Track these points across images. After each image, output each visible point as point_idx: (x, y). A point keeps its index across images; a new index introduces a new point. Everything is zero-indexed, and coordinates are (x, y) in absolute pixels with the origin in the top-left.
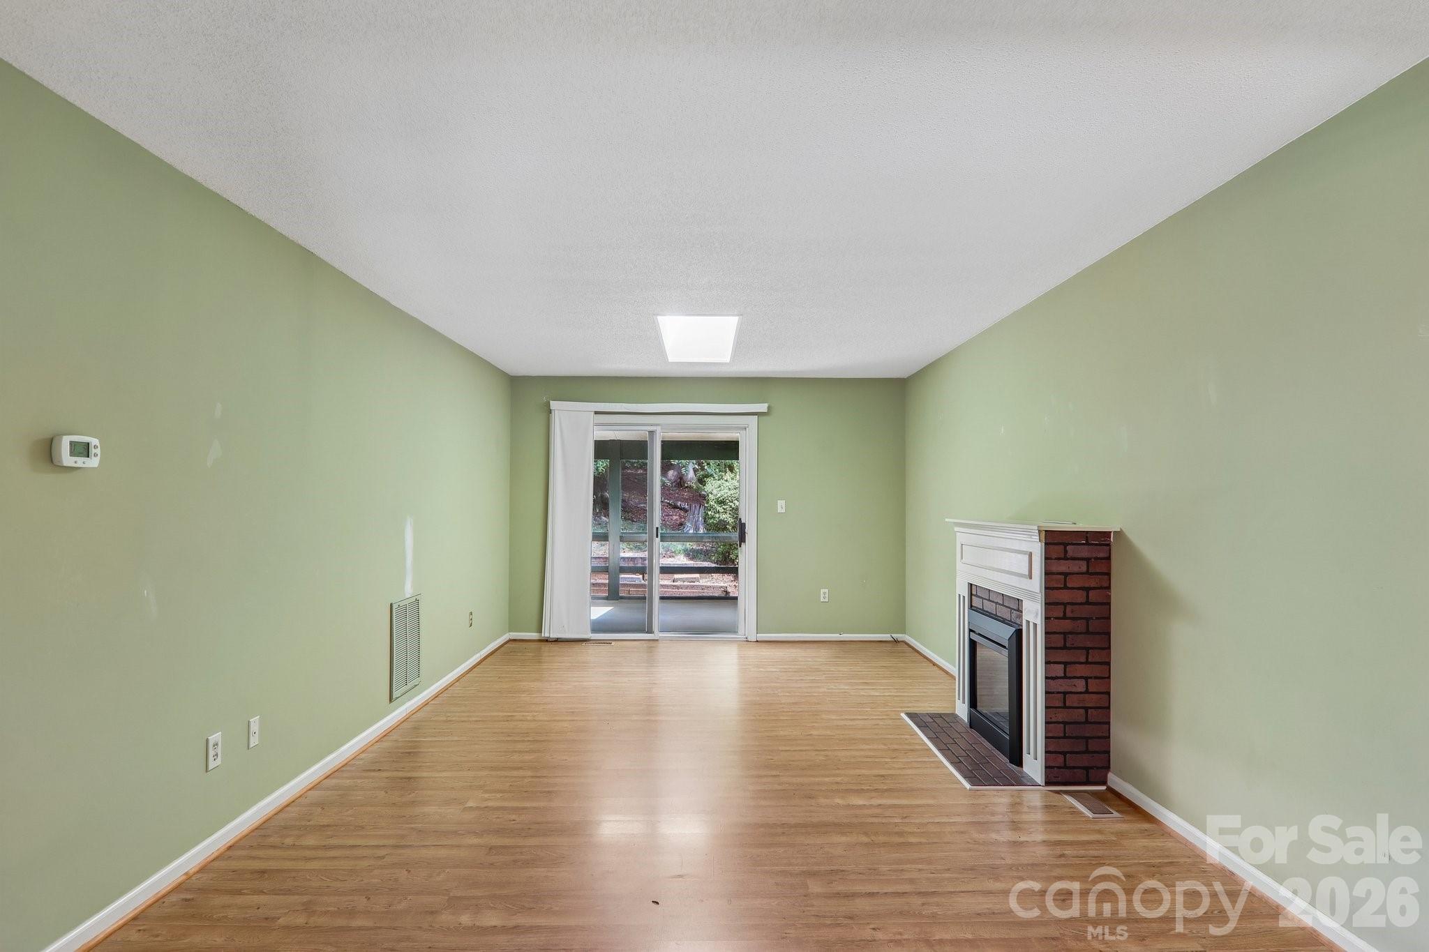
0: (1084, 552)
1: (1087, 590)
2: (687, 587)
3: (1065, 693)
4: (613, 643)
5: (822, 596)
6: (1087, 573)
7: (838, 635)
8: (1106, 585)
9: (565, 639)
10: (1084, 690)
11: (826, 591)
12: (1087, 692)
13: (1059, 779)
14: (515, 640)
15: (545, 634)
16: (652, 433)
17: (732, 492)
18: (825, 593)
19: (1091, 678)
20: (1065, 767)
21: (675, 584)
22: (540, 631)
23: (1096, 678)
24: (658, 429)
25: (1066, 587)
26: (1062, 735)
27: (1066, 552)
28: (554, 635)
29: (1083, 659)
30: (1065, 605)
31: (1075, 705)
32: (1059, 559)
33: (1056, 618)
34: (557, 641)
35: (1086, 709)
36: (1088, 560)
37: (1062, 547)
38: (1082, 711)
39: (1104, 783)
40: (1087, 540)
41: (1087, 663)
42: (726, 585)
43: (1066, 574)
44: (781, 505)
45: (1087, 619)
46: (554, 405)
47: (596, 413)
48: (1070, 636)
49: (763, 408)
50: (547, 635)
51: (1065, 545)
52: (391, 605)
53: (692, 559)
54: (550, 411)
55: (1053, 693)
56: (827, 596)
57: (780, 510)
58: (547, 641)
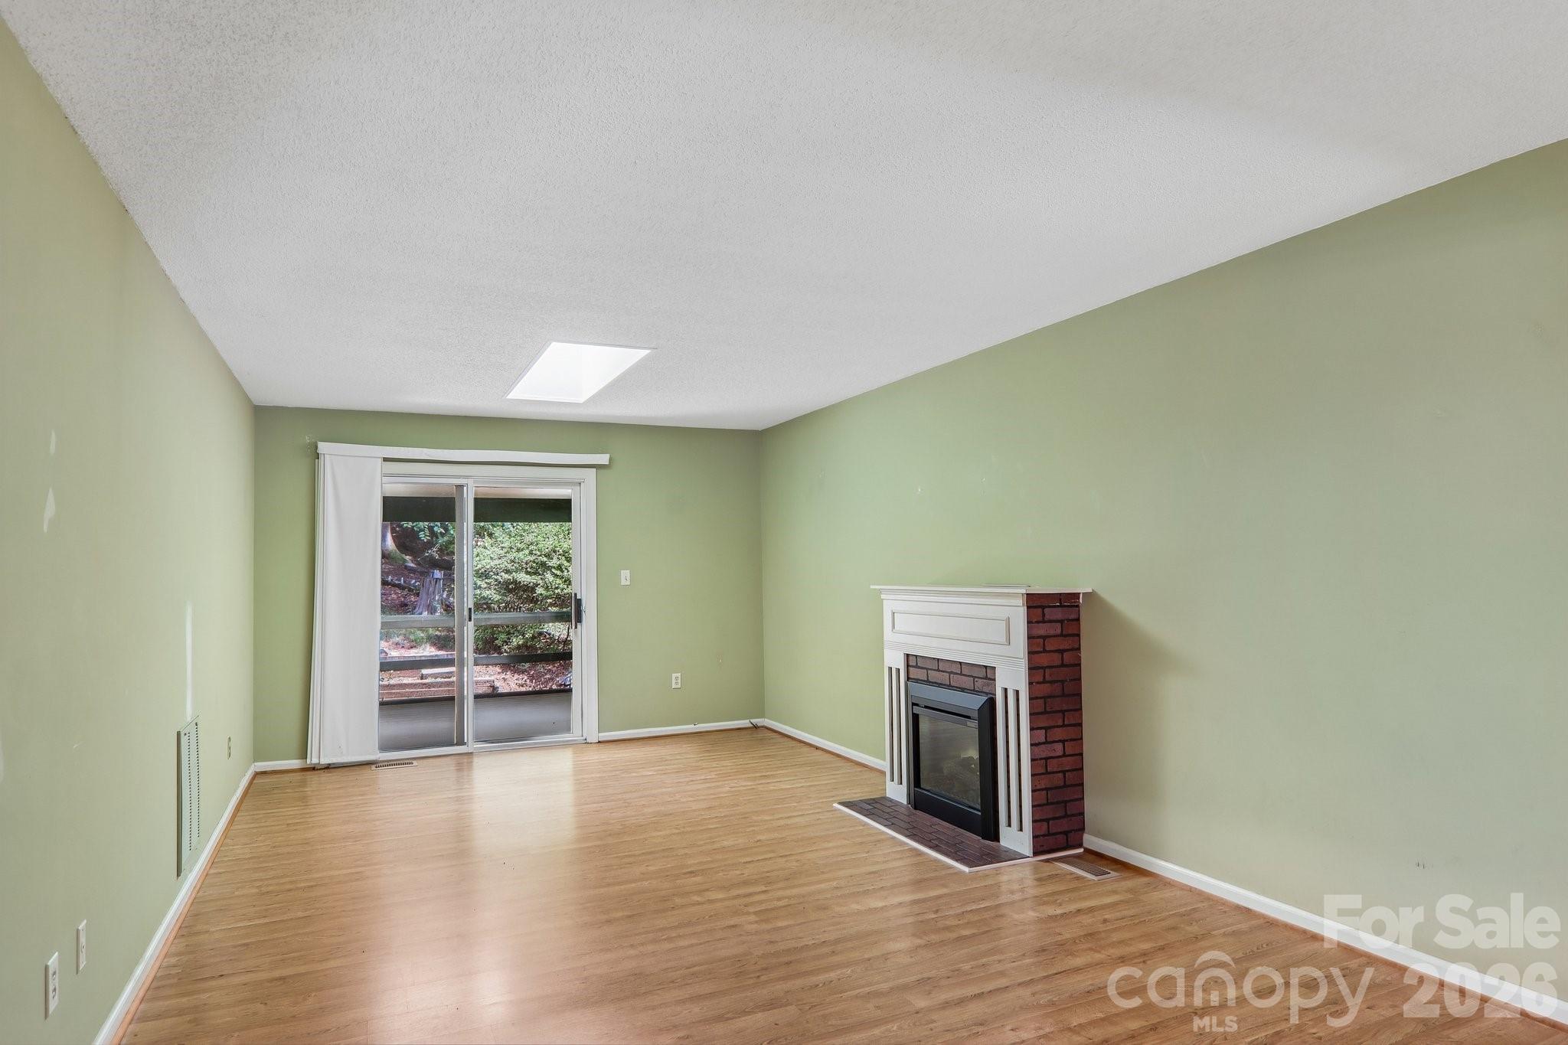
0: (1058, 614)
1: (1062, 652)
2: (441, 685)
3: (1046, 759)
4: (415, 763)
5: (674, 681)
6: (1062, 635)
7: (693, 726)
8: (1076, 646)
9: (347, 763)
10: (1061, 753)
11: (679, 675)
12: (1064, 755)
13: (1045, 848)
14: (264, 773)
15: (313, 759)
16: (460, 487)
17: (497, 562)
18: (677, 678)
19: (1067, 741)
20: (1049, 834)
21: (424, 681)
22: (304, 755)
23: (1071, 740)
24: (470, 482)
25: (1045, 651)
26: (1045, 802)
27: (1044, 615)
28: (324, 761)
29: (1060, 723)
30: (1044, 668)
31: (1055, 770)
32: (1038, 622)
33: (1038, 683)
34: (328, 767)
35: (1064, 772)
36: (1061, 622)
37: (1040, 610)
38: (1061, 775)
39: (1080, 845)
40: (1061, 603)
41: (1064, 725)
42: (492, 678)
43: (1044, 638)
44: (625, 576)
45: (1062, 682)
46: (323, 447)
47: (386, 460)
48: (1049, 700)
49: (603, 459)
50: (315, 761)
51: (1043, 607)
52: (179, 734)
53: (440, 648)
54: (317, 456)
55: (1037, 760)
56: (679, 681)
57: (623, 582)
58: (314, 769)
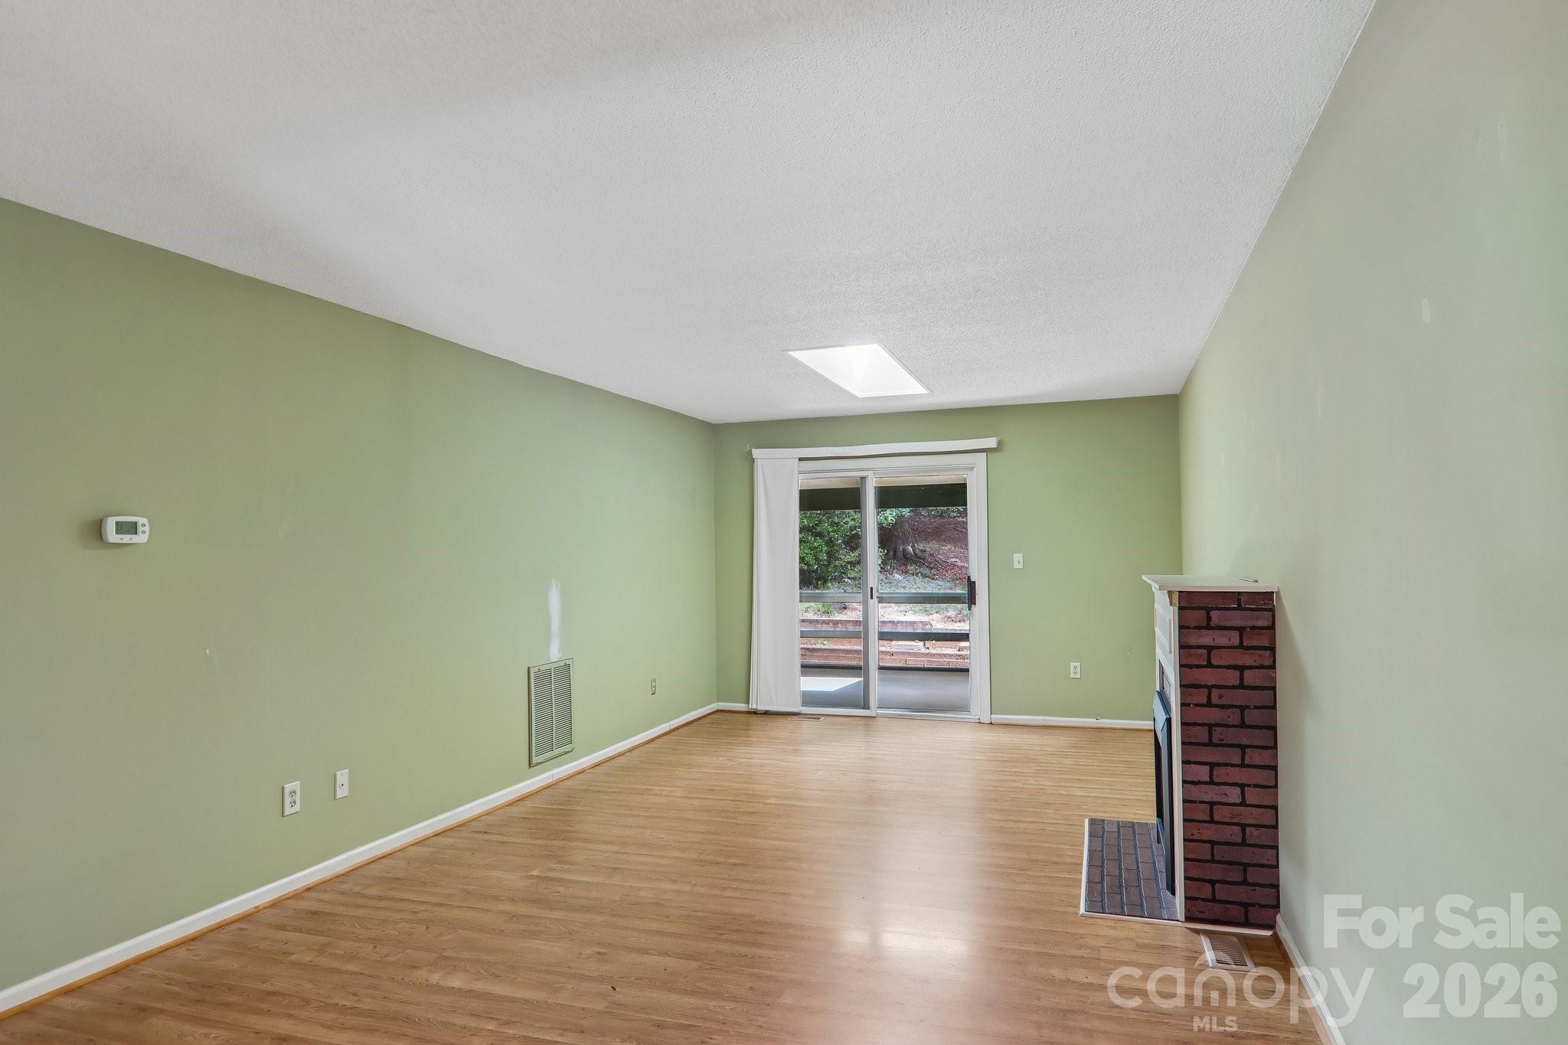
0: (1236, 619)
1: (1241, 669)
3: (1212, 804)
4: (823, 718)
5: (1072, 670)
6: (1241, 646)
7: (1095, 720)
8: (1268, 662)
9: (774, 711)
10: (1239, 801)
11: (1077, 664)
12: (1243, 804)
13: (1205, 916)
14: (720, 711)
15: (753, 706)
16: (863, 479)
18: (1075, 667)
19: (1249, 786)
20: (1214, 900)
22: (748, 702)
23: (1256, 786)
24: (870, 474)
25: (1210, 665)
26: (1209, 858)
27: (1209, 619)
28: (761, 707)
29: (1237, 760)
30: (1210, 688)
31: (1226, 820)
32: (1199, 628)
33: (1197, 705)
34: (766, 713)
35: (1243, 827)
36: (1241, 630)
37: (1203, 612)
38: (1237, 829)
39: (1271, 926)
40: (1239, 604)
41: (1243, 765)
43: (1210, 649)
44: (1018, 560)
45: (1242, 708)
46: (756, 452)
47: (800, 459)
48: (1217, 729)
49: (991, 442)
50: (754, 707)
51: (1208, 610)
52: (529, 668)
54: (753, 460)
55: (1195, 802)
56: (1078, 671)
57: (1016, 566)
58: (755, 713)
